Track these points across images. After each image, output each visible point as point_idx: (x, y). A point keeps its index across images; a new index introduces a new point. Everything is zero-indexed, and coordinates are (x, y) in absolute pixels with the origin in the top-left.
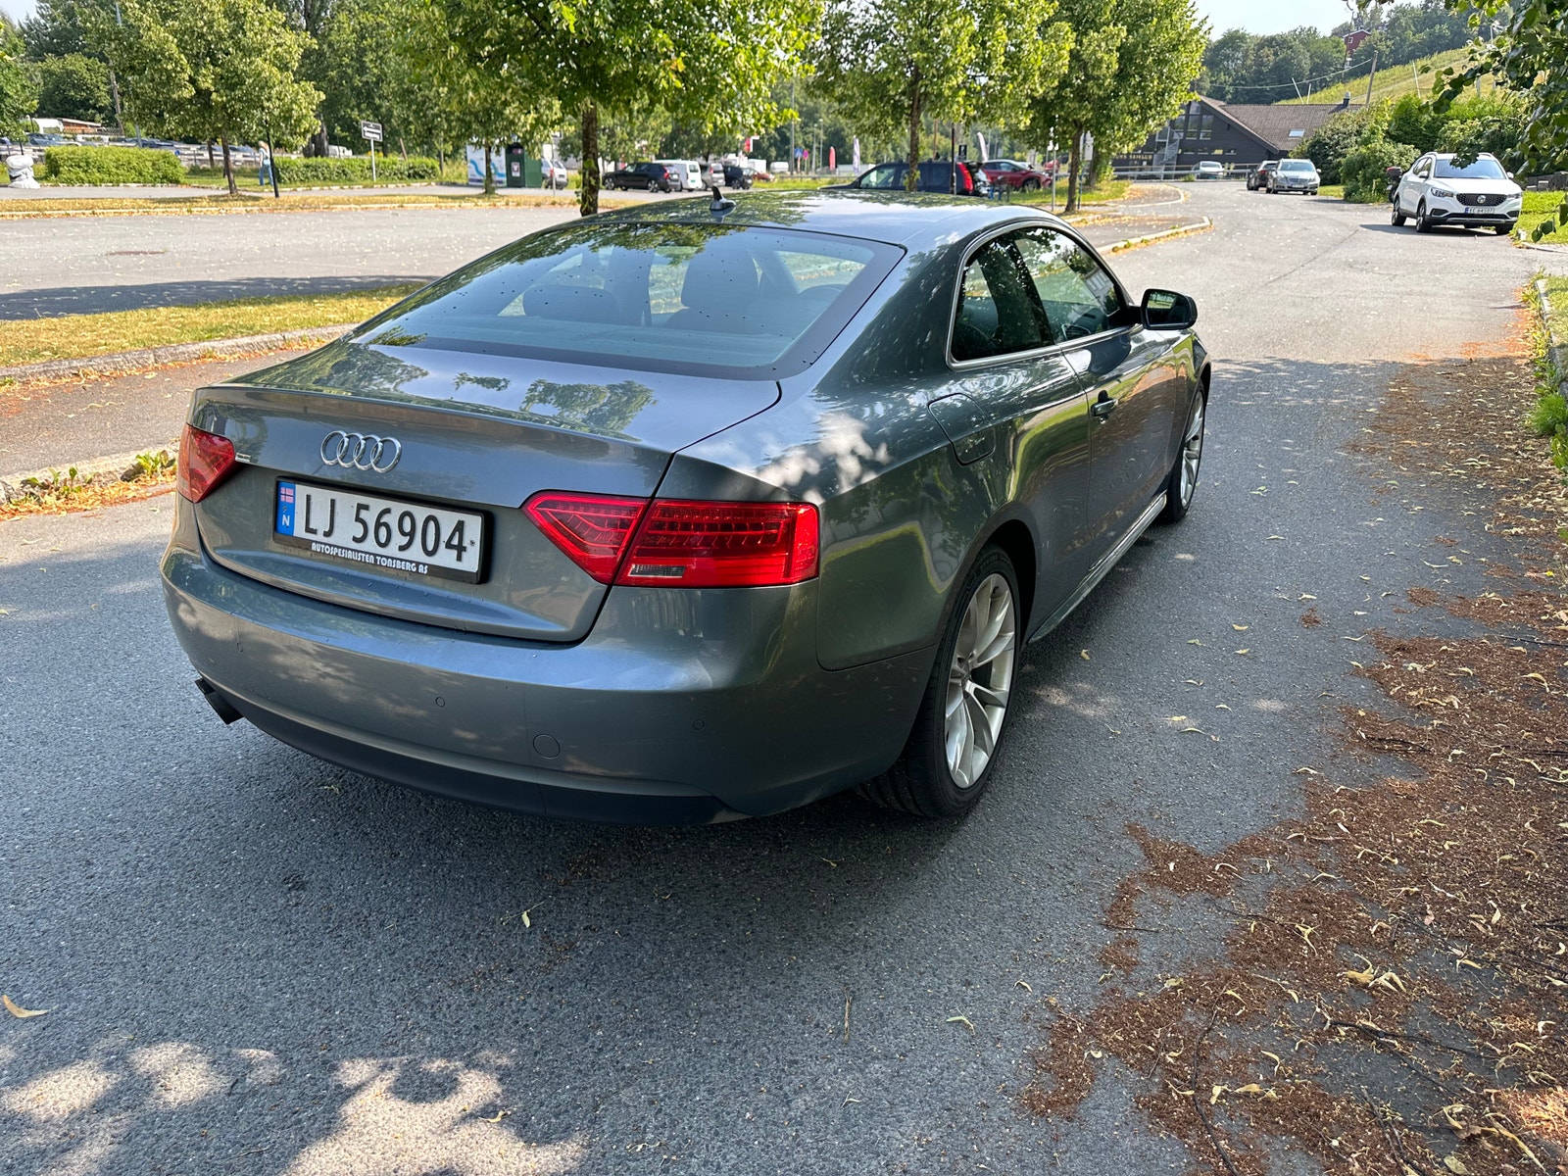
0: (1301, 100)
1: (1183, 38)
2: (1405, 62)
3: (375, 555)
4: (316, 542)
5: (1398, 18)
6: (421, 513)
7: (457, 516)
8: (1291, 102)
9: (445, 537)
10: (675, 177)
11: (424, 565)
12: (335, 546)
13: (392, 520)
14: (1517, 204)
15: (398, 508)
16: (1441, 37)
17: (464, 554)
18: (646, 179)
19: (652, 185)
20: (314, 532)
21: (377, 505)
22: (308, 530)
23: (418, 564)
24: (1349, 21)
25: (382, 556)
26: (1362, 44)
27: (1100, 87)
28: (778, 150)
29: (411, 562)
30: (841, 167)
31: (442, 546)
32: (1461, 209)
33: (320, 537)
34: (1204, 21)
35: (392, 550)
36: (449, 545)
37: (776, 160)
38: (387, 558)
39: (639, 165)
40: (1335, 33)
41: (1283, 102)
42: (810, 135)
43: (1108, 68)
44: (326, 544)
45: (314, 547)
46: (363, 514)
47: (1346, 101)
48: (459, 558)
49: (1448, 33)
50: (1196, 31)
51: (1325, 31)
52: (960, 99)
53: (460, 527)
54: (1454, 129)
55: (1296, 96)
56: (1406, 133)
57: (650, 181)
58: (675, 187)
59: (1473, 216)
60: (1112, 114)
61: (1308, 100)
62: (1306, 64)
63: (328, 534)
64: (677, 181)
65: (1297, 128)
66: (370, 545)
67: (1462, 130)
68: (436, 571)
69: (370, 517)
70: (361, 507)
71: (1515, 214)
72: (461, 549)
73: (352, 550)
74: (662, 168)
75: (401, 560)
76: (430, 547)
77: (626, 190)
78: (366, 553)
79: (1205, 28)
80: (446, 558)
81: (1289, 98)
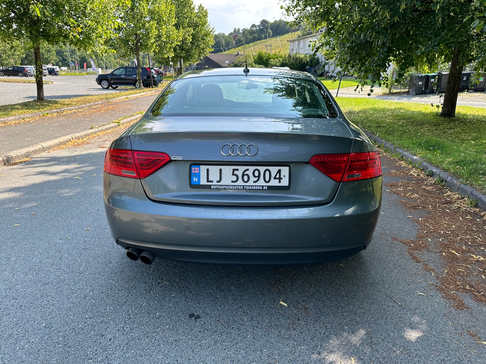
0: (224, 53)
1: (208, 33)
2: (248, 43)
3: (243, 186)
4: (213, 185)
5: (245, 32)
6: (262, 169)
7: (277, 168)
8: (221, 53)
9: (273, 175)
10: (29, 71)
11: (266, 186)
12: (223, 185)
13: (250, 173)
15: (252, 168)
16: (256, 37)
17: (281, 180)
18: (17, 72)
19: (20, 74)
20: (212, 182)
21: (242, 169)
22: (208, 181)
23: (263, 186)
24: (233, 32)
25: (246, 186)
26: (237, 38)
27: (187, 46)
28: (62, 63)
29: (260, 186)
30: (89, 69)
31: (272, 179)
33: (215, 183)
34: (213, 29)
35: (251, 183)
36: (275, 178)
37: (62, 67)
38: (249, 186)
39: (14, 67)
40: (229, 35)
41: (219, 53)
42: (74, 59)
43: (189, 40)
44: (218, 185)
45: (212, 187)
46: (236, 172)
47: (238, 53)
48: (280, 182)
49: (257, 36)
50: (211, 31)
51: (227, 34)
52: (154, 47)
53: (279, 171)
54: (272, 61)
55: (222, 52)
56: (261, 62)
57: (19, 73)
58: (30, 75)
60: (191, 54)
61: (226, 52)
62: (224, 43)
63: (219, 181)
64: (30, 73)
65: (227, 60)
66: (240, 182)
67: (274, 62)
68: (270, 188)
69: (239, 173)
70: (234, 170)
72: (280, 179)
73: (232, 186)
74: (24, 68)
75: (256, 186)
76: (267, 179)
77: (9, 76)
78: (239, 186)
79: (214, 30)
80: (274, 183)
81: (220, 52)
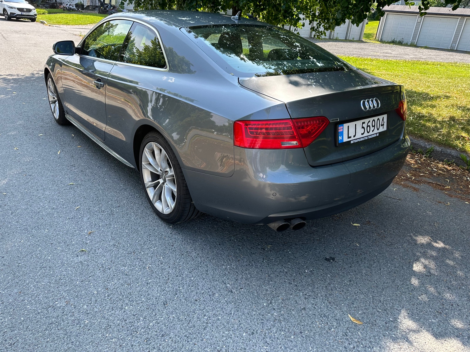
3: (367, 136)
6: (376, 119)
9: (380, 123)
11: (377, 133)
12: (357, 139)
13: (370, 124)
14: (35, 12)
15: (371, 119)
21: (367, 121)
22: (349, 137)
25: (369, 136)
29: (375, 134)
31: (380, 126)
32: (20, 13)
33: (352, 138)
35: (371, 133)
44: (355, 140)
45: (352, 142)
48: (383, 128)
53: (383, 119)
59: (24, 15)
63: (354, 136)
66: (365, 134)
68: (380, 134)
69: (365, 125)
70: (362, 123)
71: (36, 15)
72: (383, 125)
73: (362, 138)
75: (373, 135)
76: (378, 128)
78: (365, 137)
